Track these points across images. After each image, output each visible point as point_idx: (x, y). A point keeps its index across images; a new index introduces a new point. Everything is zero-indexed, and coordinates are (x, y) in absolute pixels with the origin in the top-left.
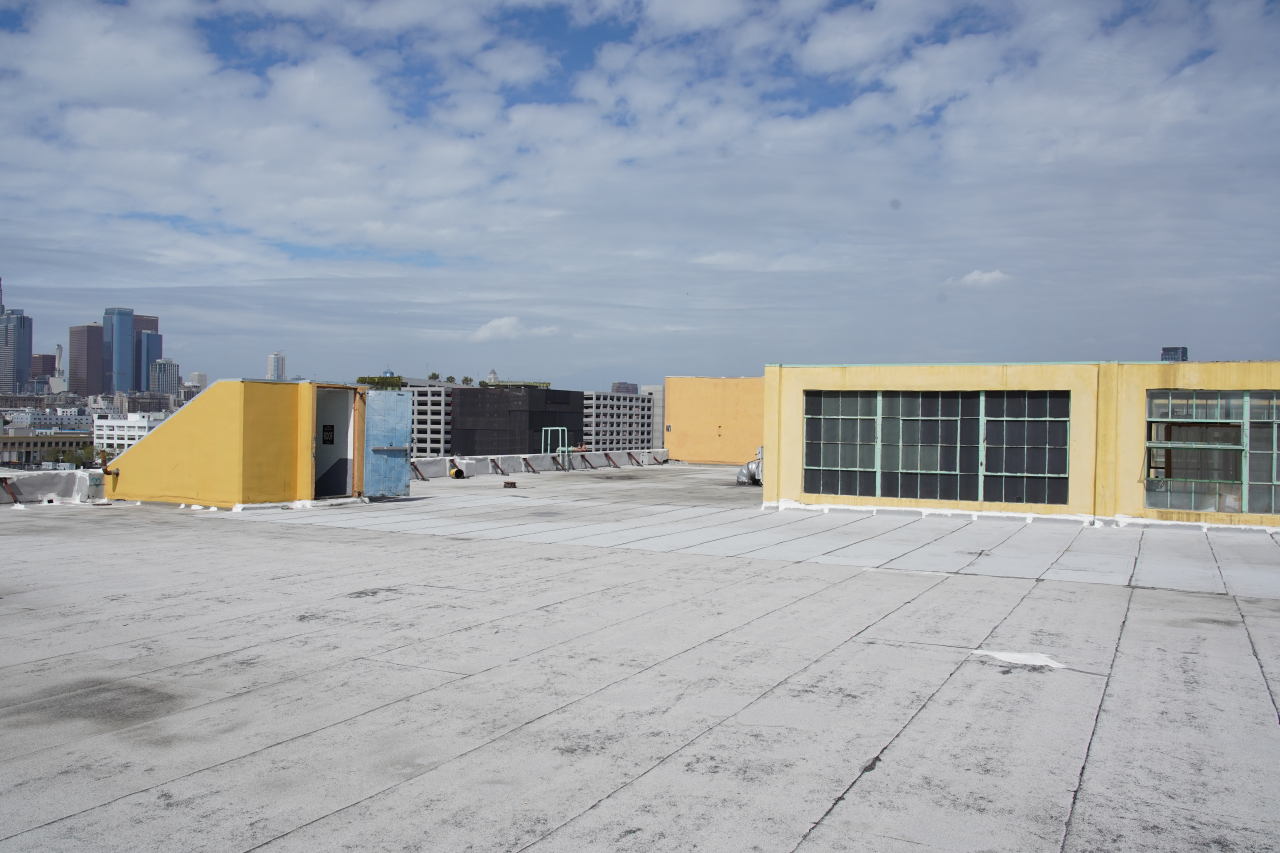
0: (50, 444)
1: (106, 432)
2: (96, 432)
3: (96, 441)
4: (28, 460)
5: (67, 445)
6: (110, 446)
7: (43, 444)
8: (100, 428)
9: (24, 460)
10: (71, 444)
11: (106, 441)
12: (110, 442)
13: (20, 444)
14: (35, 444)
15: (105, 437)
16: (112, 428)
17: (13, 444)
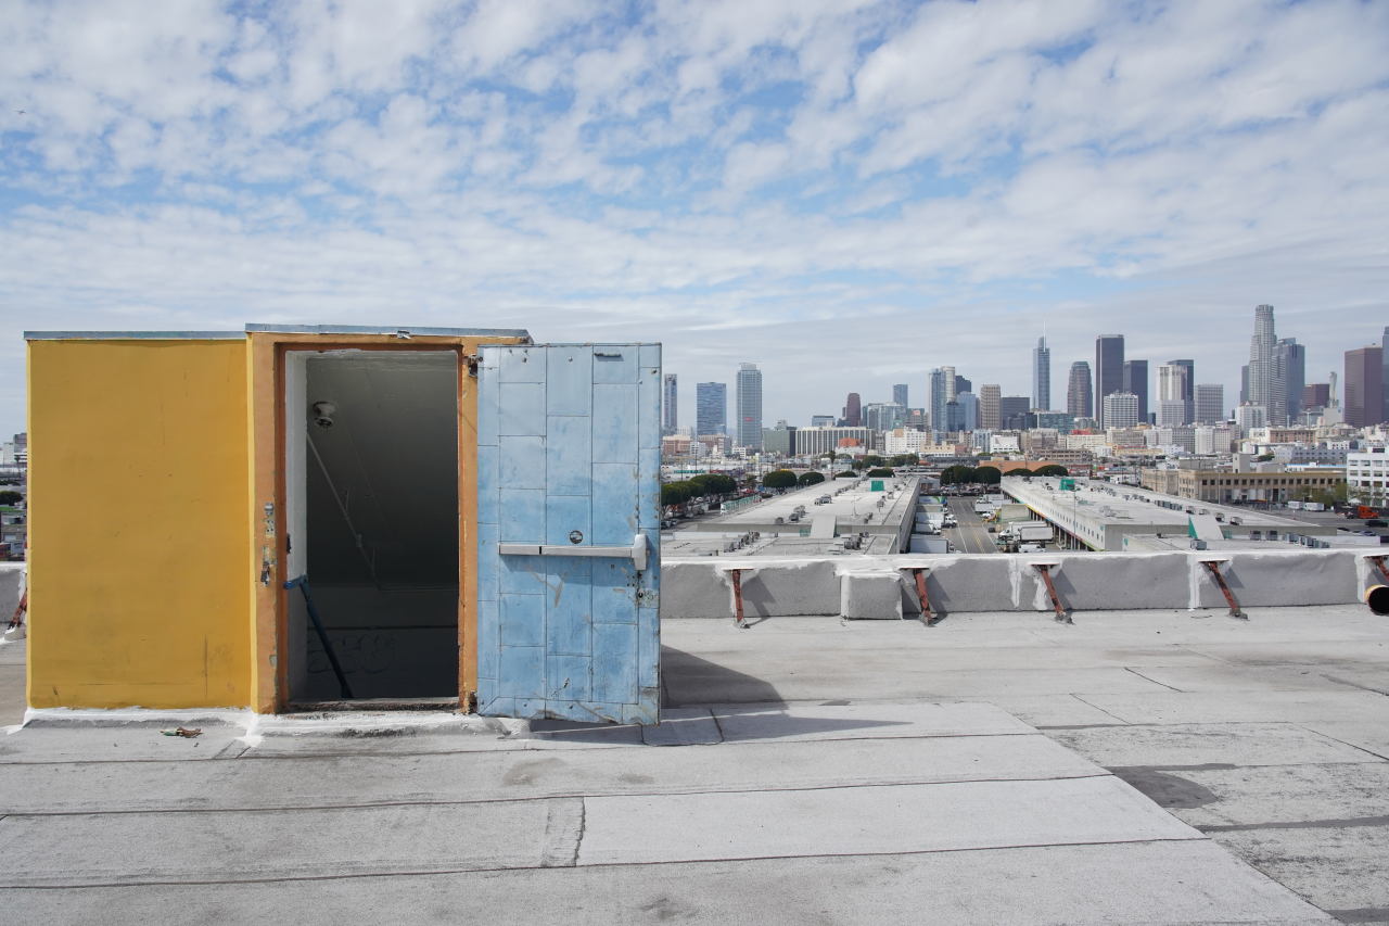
0: (1299, 481)
1: (1360, 468)
2: (1350, 468)
3: (1350, 478)
4: (1275, 499)
5: (1318, 482)
6: (1366, 484)
7: (1291, 482)
8: (1354, 463)
9: (1271, 498)
10: (1322, 481)
11: (1361, 478)
12: (1366, 479)
13: (1268, 481)
14: (1283, 482)
15: (1360, 473)
16: (1368, 464)
17: (1260, 481)
